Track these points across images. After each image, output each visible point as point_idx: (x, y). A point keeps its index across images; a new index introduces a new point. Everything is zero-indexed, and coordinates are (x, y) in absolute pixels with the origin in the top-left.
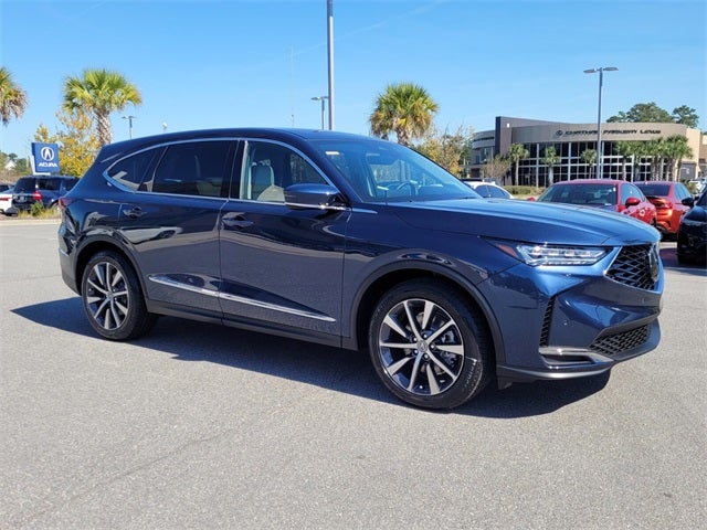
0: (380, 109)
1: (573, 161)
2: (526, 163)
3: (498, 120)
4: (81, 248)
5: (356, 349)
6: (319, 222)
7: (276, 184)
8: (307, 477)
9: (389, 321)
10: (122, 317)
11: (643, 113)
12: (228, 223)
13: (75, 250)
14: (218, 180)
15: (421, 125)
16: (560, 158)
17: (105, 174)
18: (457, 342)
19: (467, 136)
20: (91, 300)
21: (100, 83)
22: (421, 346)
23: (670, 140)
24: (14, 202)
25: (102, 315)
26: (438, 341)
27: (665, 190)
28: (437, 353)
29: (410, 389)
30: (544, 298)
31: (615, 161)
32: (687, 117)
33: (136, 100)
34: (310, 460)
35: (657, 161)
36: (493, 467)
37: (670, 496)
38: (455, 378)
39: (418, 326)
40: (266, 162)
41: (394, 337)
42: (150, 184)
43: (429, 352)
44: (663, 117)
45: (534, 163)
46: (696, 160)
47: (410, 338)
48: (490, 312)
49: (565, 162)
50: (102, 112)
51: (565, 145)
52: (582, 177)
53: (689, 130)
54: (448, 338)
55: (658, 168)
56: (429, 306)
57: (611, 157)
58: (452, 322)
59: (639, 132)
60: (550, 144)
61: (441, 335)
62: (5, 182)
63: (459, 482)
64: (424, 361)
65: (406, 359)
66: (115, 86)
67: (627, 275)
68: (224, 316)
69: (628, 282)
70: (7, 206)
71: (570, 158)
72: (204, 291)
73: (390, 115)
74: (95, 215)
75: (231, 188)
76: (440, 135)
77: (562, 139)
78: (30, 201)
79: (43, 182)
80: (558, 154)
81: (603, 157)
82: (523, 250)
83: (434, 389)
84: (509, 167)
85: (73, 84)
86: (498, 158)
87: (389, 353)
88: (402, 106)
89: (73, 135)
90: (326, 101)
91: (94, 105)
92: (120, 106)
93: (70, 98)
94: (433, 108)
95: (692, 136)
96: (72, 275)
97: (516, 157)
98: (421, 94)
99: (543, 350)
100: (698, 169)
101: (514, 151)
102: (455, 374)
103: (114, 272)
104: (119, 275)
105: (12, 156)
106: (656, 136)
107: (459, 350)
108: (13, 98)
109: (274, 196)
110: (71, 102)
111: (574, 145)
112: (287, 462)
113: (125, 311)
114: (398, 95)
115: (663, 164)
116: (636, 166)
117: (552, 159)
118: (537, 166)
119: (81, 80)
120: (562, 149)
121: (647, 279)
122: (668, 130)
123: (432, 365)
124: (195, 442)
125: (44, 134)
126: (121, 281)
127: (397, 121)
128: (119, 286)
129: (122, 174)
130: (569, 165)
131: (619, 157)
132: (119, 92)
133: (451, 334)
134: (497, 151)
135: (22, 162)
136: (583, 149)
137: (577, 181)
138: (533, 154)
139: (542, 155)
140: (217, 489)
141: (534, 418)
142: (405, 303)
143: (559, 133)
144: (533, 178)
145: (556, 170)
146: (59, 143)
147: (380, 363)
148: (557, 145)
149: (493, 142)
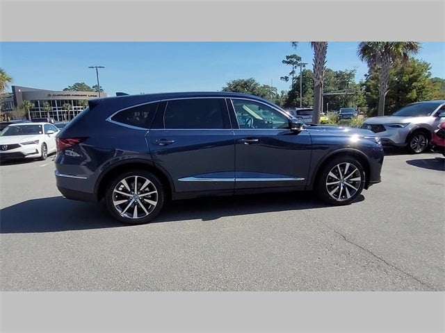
1: (59, 109)
2: (33, 110)
3: (13, 87)
11: (79, 87)
16: (53, 108)
31: (79, 109)
45: (38, 110)
49: (55, 109)
51: (54, 101)
57: (77, 107)
59: (88, 96)
60: (45, 101)
71: (57, 107)
77: (51, 98)
80: (50, 106)
81: (73, 107)
86: (18, 107)
97: (28, 107)
101: (26, 104)
111: (58, 101)
117: (48, 108)
118: (40, 111)
120: (52, 103)
130: (57, 111)
131: (81, 107)
134: (16, 105)
136: (63, 103)
138: (37, 106)
139: (42, 106)
145: (51, 113)
148: (49, 101)
149: (12, 99)
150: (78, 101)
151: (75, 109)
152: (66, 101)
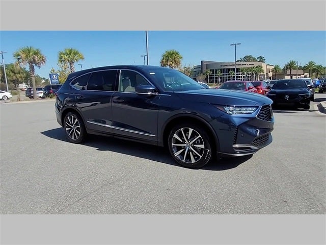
0: (163, 59)
2: (211, 76)
3: (202, 61)
4: (63, 110)
5: (163, 146)
6: (148, 99)
7: (131, 86)
8: (148, 199)
9: (175, 136)
10: (78, 135)
11: (248, 58)
12: (115, 100)
13: (61, 111)
14: (111, 85)
15: (177, 64)
17: (70, 84)
18: (202, 144)
19: (192, 67)
20: (67, 129)
21: (70, 53)
22: (188, 145)
23: (257, 67)
24: (44, 94)
25: (71, 134)
26: (194, 143)
27: (259, 84)
28: (194, 147)
29: (184, 161)
30: (234, 126)
31: (239, 74)
32: (262, 60)
33: (82, 58)
34: (149, 191)
35: (253, 74)
36: (219, 192)
37: (286, 202)
38: (201, 157)
39: (187, 138)
40: (128, 78)
41: (178, 142)
42: (86, 87)
43: (191, 147)
44: (254, 60)
45: (214, 75)
46: (265, 74)
47: (184, 142)
48: (215, 133)
49: (224, 75)
50: (71, 63)
51: (224, 69)
52: (229, 80)
53: (263, 64)
54: (198, 142)
55: (253, 77)
56: (191, 130)
58: (200, 136)
59: (247, 65)
60: (219, 69)
61: (196, 141)
62: (42, 87)
63: (206, 199)
64: (189, 151)
65: (182, 150)
66: (75, 54)
67: (263, 116)
68: (114, 135)
69: (263, 119)
70: (42, 95)
71: (225, 74)
72: (106, 125)
73: (167, 61)
74: (68, 99)
75: (115, 88)
76: (183, 67)
77: (222, 68)
78: (49, 93)
79: (53, 87)
80: (221, 73)
82: (226, 108)
83: (193, 161)
84: (206, 77)
85: (61, 54)
86: (202, 74)
87: (176, 148)
88: (171, 57)
89: (63, 71)
90: (146, 57)
91: (69, 60)
92: (77, 60)
93: (61, 58)
94: (181, 58)
95: (264, 66)
96: (60, 120)
97: (208, 74)
98: (177, 53)
99: (234, 146)
100: (266, 77)
101: (207, 72)
102: (201, 155)
103: (74, 119)
104: (76, 120)
105: (44, 79)
106: (253, 66)
107: (203, 146)
108: (42, 59)
109: (130, 90)
110: (61, 60)
111: (226, 69)
112: (140, 193)
113: (79, 133)
114: (169, 54)
115: (255, 75)
116: (246, 76)
117: (219, 74)
118: (215, 77)
119: (64, 52)
120: (222, 71)
121: (269, 117)
122: (256, 64)
123: (192, 152)
124: (105, 185)
125: (54, 71)
126: (77, 122)
127: (170, 63)
128: (77, 124)
129: (78, 83)
130: (225, 76)
131: (241, 73)
132: (77, 56)
133: (199, 140)
134: (202, 72)
135: (47, 80)
136: (229, 71)
137: (228, 81)
138: (213, 73)
139: (216, 73)
140: (114, 206)
141: (230, 170)
142: (182, 129)
143: (222, 66)
144: (213, 81)
145: (221, 78)
146: (58, 74)
147: (173, 152)
148: (221, 70)
149: (200, 69)
150: (239, 69)
151: (237, 74)
152: (232, 69)
